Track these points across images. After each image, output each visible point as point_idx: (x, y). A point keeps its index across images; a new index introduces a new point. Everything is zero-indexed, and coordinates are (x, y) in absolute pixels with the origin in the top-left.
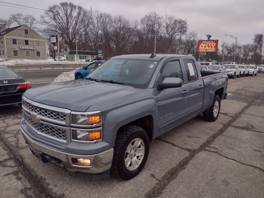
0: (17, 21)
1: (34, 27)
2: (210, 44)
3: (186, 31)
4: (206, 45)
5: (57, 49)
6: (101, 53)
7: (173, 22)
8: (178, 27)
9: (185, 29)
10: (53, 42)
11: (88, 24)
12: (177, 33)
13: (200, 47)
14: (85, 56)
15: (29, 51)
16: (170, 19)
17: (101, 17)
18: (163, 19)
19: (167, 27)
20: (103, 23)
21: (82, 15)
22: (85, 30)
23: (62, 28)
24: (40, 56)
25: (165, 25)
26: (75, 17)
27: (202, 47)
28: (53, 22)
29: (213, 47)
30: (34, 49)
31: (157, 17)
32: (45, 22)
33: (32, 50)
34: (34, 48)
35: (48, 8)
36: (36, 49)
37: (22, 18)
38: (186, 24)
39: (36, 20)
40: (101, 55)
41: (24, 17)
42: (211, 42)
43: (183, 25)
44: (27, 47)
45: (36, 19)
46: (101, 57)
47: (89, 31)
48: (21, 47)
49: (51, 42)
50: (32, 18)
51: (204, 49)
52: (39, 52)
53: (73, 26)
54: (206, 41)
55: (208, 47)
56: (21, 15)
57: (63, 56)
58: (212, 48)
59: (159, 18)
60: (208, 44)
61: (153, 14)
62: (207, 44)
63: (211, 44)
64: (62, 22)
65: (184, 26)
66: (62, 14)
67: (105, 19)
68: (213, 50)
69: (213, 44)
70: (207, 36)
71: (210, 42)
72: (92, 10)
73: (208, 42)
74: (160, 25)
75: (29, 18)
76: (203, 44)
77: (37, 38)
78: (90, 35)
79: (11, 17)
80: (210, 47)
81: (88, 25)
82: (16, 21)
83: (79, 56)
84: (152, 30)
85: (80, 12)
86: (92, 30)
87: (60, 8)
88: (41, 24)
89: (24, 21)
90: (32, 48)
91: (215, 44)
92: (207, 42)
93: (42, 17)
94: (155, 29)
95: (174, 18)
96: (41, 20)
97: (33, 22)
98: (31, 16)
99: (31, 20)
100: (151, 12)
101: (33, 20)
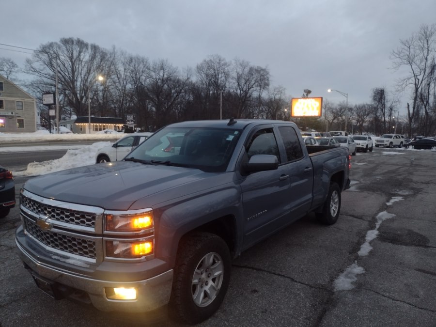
1: (13, 77)
3: (268, 85)
5: (54, 114)
6: (132, 121)
7: (247, 70)
8: (255, 79)
9: (266, 82)
10: (49, 103)
12: (254, 88)
14: (104, 126)
15: (4, 118)
16: (243, 65)
17: (131, 60)
18: (231, 67)
19: (239, 79)
20: (135, 71)
21: (98, 59)
23: (63, 80)
24: (23, 127)
25: (235, 75)
26: (86, 62)
28: (49, 71)
30: (14, 114)
31: (222, 62)
32: (33, 70)
33: (10, 117)
34: (12, 113)
35: (38, 47)
36: (17, 115)
38: (268, 74)
39: (17, 67)
40: (132, 123)
42: (311, 101)
43: (263, 76)
45: (17, 64)
46: (131, 126)
47: (110, 84)
49: (44, 103)
50: (9, 63)
51: (301, 112)
52: (23, 120)
53: (83, 76)
55: (307, 109)
57: (64, 126)
58: (313, 109)
59: (225, 64)
60: (308, 105)
61: (215, 58)
64: (62, 69)
65: (265, 77)
66: (63, 57)
67: (137, 66)
68: (315, 113)
69: (315, 104)
70: (305, 91)
72: (116, 50)
74: (227, 75)
75: (5, 64)
77: (19, 97)
78: (111, 91)
81: (109, 75)
83: (94, 125)
84: (214, 83)
85: (95, 53)
86: (115, 82)
87: (59, 48)
88: (27, 73)
90: (10, 114)
91: (318, 104)
93: (28, 61)
94: (219, 82)
95: (248, 64)
96: (26, 66)
97: (13, 70)
98: (9, 60)
99: (9, 67)
100: (212, 56)
101: (13, 66)
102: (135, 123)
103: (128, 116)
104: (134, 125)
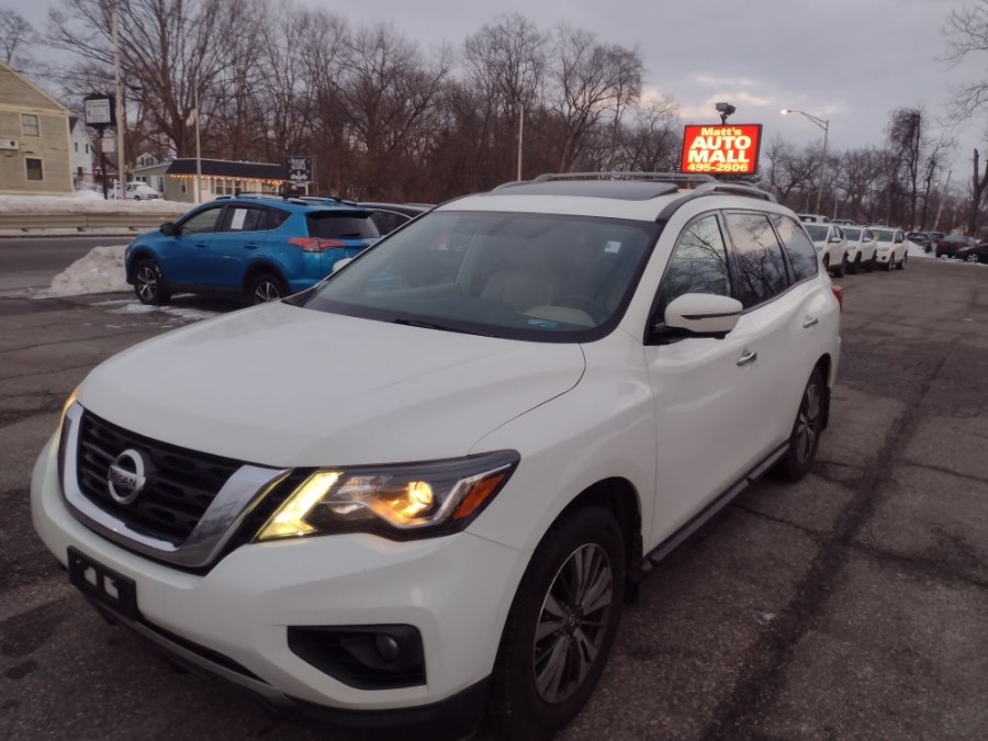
1: (22, 56)
2: (729, 140)
3: (636, 93)
4: (714, 143)
5: (112, 150)
6: (302, 172)
7: (587, 55)
8: (606, 78)
9: (634, 86)
10: (99, 121)
11: (250, 51)
12: (605, 102)
13: (692, 155)
16: (579, 43)
17: (305, 24)
18: (551, 45)
19: (567, 76)
20: (314, 49)
21: (224, 14)
22: (240, 77)
23: (141, 66)
24: (41, 178)
25: (557, 65)
26: (195, 23)
28: (103, 41)
31: (529, 33)
32: (65, 37)
33: (8, 153)
34: (13, 144)
36: (25, 149)
38: (639, 66)
39: (30, 30)
42: (733, 134)
43: (628, 71)
46: (302, 185)
47: (254, 79)
49: (90, 120)
50: (12, 21)
51: (705, 160)
52: (39, 162)
53: (187, 57)
55: (720, 153)
57: (144, 180)
58: (736, 155)
59: (534, 38)
60: (723, 143)
61: (512, 21)
63: (733, 142)
64: (138, 38)
65: (632, 73)
66: (140, 9)
67: (318, 35)
68: (740, 164)
69: (743, 143)
70: (719, 107)
71: (729, 131)
73: (724, 130)
74: (538, 66)
75: (3, 22)
77: (28, 104)
78: (260, 96)
80: (731, 153)
81: (250, 56)
83: (212, 180)
84: (507, 85)
86: (265, 76)
88: (53, 45)
90: (8, 145)
91: (748, 141)
92: (718, 132)
93: (54, 16)
94: (520, 83)
95: (591, 40)
96: (50, 27)
97: (20, 36)
98: (11, 13)
99: (11, 30)
100: (505, 15)
101: (21, 28)
102: (309, 179)
103: (293, 161)
104: (307, 183)
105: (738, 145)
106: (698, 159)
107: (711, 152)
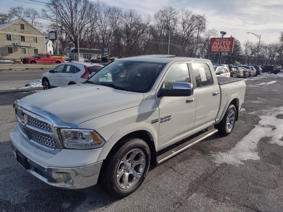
0: (18, 15)
2: (224, 42)
3: (204, 28)
6: (107, 52)
7: (190, 17)
8: (195, 24)
9: (203, 26)
10: (53, 38)
11: (95, 18)
12: (195, 31)
13: (213, 46)
14: (90, 55)
15: (26, 48)
16: (187, 14)
17: (110, 10)
18: (179, 15)
19: (184, 23)
21: (87, 9)
22: (92, 25)
23: (65, 23)
25: (181, 21)
26: (80, 12)
27: (215, 46)
29: (228, 46)
30: (31, 46)
31: (173, 12)
32: (46, 16)
34: (31, 45)
36: (33, 46)
37: (23, 12)
38: (205, 20)
40: (108, 53)
41: (26, 11)
43: (201, 22)
44: (23, 44)
45: (38, 13)
46: (107, 55)
47: (96, 26)
48: (17, 44)
49: (50, 38)
50: (34, 12)
51: (217, 48)
52: (37, 50)
53: (78, 21)
54: (220, 38)
55: (221, 46)
56: (22, 9)
57: (66, 54)
61: (168, 8)
62: (221, 42)
63: (225, 43)
64: (65, 16)
65: (203, 22)
66: (66, 8)
67: (113, 14)
69: (228, 43)
70: (221, 32)
71: (224, 40)
72: (99, 3)
73: (222, 39)
74: (175, 21)
75: (31, 12)
76: (216, 42)
77: (34, 34)
78: (97, 31)
79: (10, 10)
80: (225, 46)
81: (95, 20)
82: (16, 15)
83: (83, 54)
84: (166, 26)
85: (86, 5)
86: (99, 25)
88: (43, 19)
89: (25, 15)
90: (29, 46)
93: (43, 11)
94: (170, 26)
95: (191, 13)
96: (42, 14)
97: (35, 16)
98: (33, 10)
99: (33, 14)
100: (166, 7)
101: (36, 14)
102: (109, 54)
103: (105, 49)
104: (108, 55)
105: (227, 44)
106: (215, 48)
107: (219, 46)
